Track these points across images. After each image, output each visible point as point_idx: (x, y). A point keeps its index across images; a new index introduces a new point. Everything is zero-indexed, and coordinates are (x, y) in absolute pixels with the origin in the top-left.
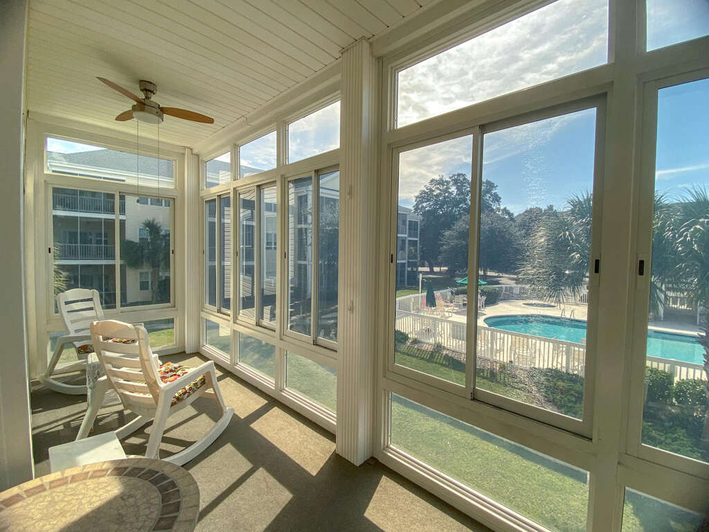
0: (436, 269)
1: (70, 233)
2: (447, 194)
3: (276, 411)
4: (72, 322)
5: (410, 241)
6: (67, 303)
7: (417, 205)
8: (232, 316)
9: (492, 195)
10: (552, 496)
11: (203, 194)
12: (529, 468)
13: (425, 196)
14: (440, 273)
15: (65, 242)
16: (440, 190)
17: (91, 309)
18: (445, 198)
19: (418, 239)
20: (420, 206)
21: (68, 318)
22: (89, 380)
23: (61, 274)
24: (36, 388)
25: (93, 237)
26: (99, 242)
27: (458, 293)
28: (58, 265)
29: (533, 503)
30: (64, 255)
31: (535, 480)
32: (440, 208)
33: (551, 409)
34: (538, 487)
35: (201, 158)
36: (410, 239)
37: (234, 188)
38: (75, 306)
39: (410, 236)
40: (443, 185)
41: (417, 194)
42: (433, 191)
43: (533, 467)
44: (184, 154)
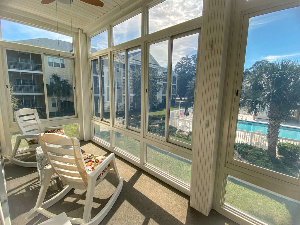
0: (183, 98)
1: (17, 80)
2: (189, 64)
3: (143, 176)
4: (24, 127)
5: (173, 86)
6: (20, 116)
7: (176, 69)
8: (111, 123)
10: (249, 200)
11: (89, 56)
12: (238, 188)
13: (179, 65)
14: (184, 100)
15: (15, 84)
16: (187, 62)
17: (34, 119)
18: (188, 66)
19: (176, 85)
20: (177, 70)
21: (21, 125)
22: (39, 165)
23: (15, 99)
24: (7, 163)
25: (28, 82)
26: (31, 84)
28: (13, 95)
29: (241, 204)
30: (15, 90)
31: (241, 193)
32: (186, 71)
33: (245, 162)
34: (243, 196)
35: (88, 36)
36: (173, 84)
37: (111, 52)
38: (25, 118)
40: (188, 60)
41: (176, 64)
42: (184, 63)
43: (239, 188)
44: (78, 33)
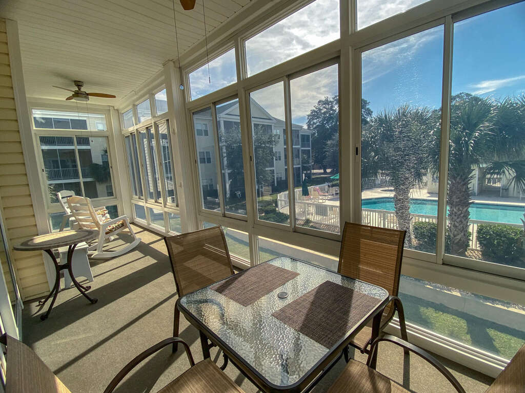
2: (331, 112)
5: (302, 150)
6: (62, 198)
7: (309, 122)
9: (366, 110)
11: (123, 132)
13: (314, 115)
15: (50, 168)
16: (326, 108)
18: (330, 114)
19: (310, 149)
20: (312, 122)
25: (70, 163)
27: (333, 186)
35: (119, 112)
36: (302, 149)
37: (136, 129)
39: (302, 147)
40: (329, 105)
41: (309, 113)
42: (321, 110)
44: (110, 109)
